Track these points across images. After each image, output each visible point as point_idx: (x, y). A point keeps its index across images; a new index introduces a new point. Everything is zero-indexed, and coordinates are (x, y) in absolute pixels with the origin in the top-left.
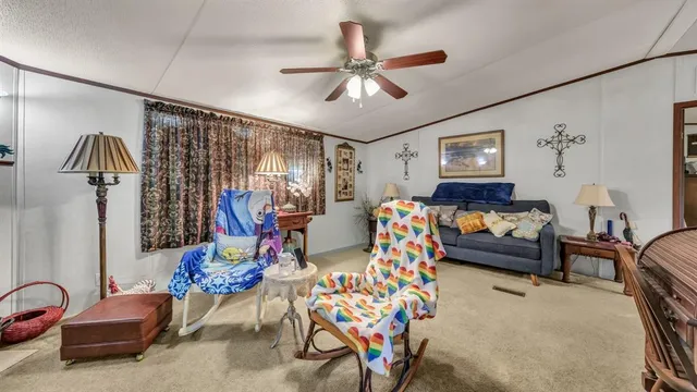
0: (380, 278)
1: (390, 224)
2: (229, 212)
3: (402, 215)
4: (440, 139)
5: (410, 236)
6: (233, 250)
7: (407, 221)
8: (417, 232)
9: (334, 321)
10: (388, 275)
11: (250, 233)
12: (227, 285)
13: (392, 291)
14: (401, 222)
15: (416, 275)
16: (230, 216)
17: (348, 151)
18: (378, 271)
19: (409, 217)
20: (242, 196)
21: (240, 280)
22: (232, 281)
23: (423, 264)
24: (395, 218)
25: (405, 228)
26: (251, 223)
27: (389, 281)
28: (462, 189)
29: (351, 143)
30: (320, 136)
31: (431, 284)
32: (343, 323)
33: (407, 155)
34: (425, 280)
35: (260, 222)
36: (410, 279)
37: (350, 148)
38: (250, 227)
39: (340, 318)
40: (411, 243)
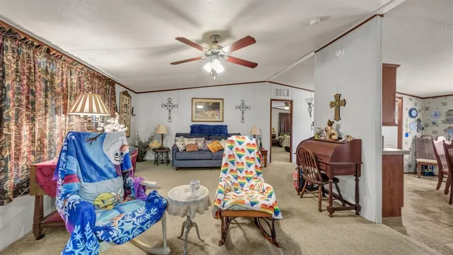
0: (234, 180)
1: (234, 149)
2: (82, 157)
3: (240, 143)
4: (193, 99)
5: (247, 154)
6: (105, 196)
7: (244, 146)
8: (250, 152)
9: (250, 207)
10: (236, 178)
11: (110, 175)
12: (139, 226)
13: (242, 185)
14: (240, 147)
15: (255, 173)
16: (84, 161)
17: (127, 98)
18: (232, 177)
19: (244, 144)
20: (95, 139)
21: (148, 216)
22: (141, 220)
23: (256, 166)
24: (237, 145)
25: (243, 150)
26: (110, 166)
27: (239, 180)
28: (207, 128)
29: (129, 92)
30: (112, 83)
31: (261, 175)
32: (255, 206)
33: (169, 106)
34: (258, 174)
35: (118, 163)
36: (251, 176)
37: (129, 96)
38: (110, 170)
39: (253, 204)
40: (248, 158)
